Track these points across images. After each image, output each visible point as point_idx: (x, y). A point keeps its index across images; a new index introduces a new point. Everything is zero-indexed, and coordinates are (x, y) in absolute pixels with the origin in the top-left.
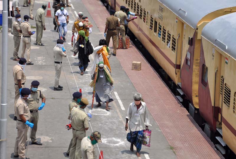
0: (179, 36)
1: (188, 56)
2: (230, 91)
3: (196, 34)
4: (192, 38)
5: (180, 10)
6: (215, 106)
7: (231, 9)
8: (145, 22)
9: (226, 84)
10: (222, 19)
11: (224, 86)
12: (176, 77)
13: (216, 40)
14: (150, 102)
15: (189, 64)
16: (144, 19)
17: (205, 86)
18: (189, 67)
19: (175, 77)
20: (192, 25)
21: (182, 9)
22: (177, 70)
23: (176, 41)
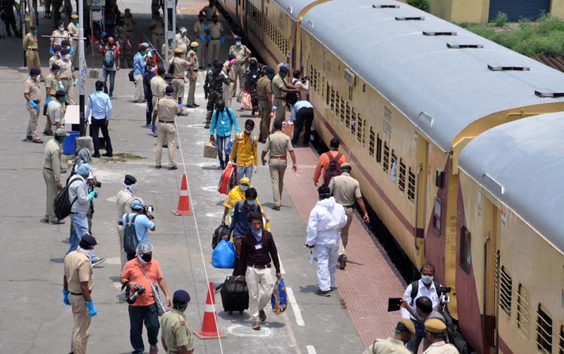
0: (421, 169)
1: (436, 211)
2: (510, 282)
3: (449, 163)
4: (442, 173)
5: (420, 115)
6: (487, 314)
7: (522, 112)
8: (360, 141)
9: (503, 267)
10: (501, 132)
11: (501, 271)
12: (418, 255)
13: (484, 175)
14: (360, 308)
15: (439, 227)
16: (359, 135)
17: (466, 272)
18: (439, 233)
19: (415, 255)
20: (442, 144)
21: (426, 113)
22: (419, 239)
23: (416, 179)
